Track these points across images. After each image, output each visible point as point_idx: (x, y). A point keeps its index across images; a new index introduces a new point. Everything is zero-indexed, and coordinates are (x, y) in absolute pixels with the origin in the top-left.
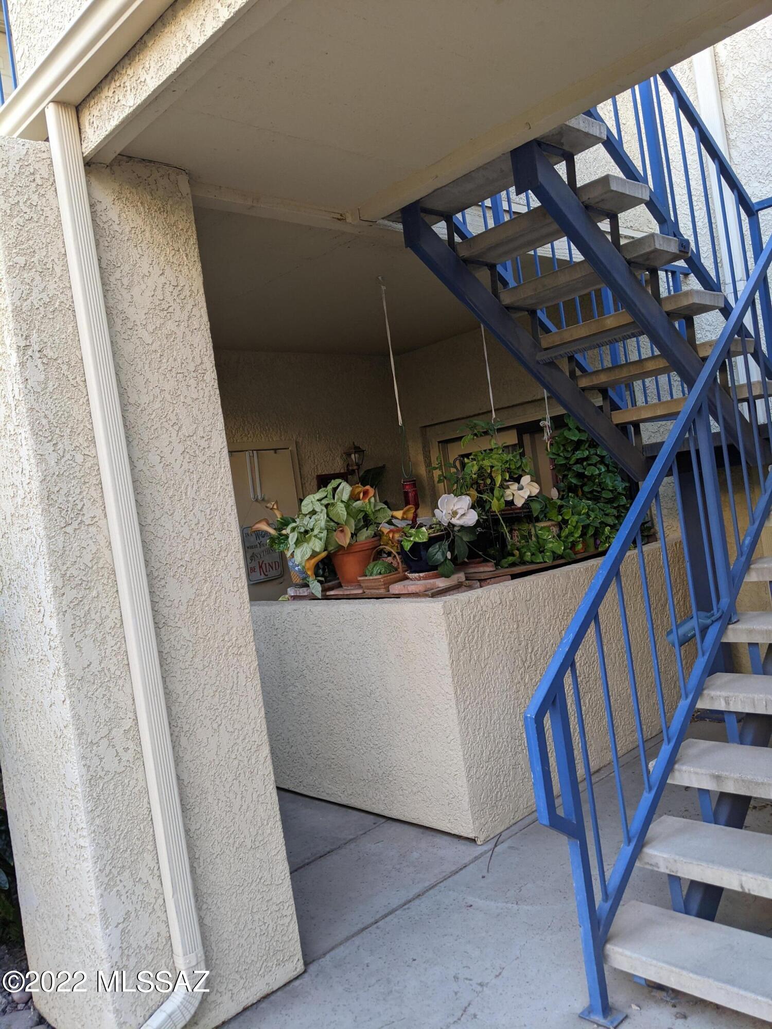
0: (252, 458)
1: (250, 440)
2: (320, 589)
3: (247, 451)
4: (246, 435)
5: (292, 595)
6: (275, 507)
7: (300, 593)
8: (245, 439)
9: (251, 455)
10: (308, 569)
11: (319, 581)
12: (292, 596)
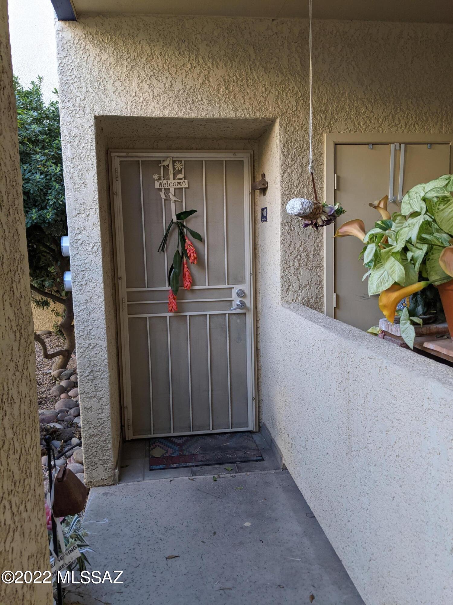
0: (398, 151)
1: (400, 130)
2: (413, 335)
3: (393, 143)
4: (396, 125)
5: (384, 329)
6: (382, 205)
7: (392, 330)
8: (394, 129)
9: (397, 148)
10: (385, 306)
11: (413, 323)
12: (383, 331)
